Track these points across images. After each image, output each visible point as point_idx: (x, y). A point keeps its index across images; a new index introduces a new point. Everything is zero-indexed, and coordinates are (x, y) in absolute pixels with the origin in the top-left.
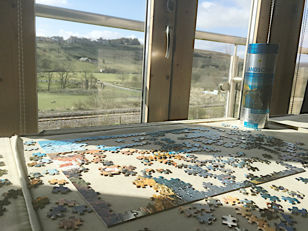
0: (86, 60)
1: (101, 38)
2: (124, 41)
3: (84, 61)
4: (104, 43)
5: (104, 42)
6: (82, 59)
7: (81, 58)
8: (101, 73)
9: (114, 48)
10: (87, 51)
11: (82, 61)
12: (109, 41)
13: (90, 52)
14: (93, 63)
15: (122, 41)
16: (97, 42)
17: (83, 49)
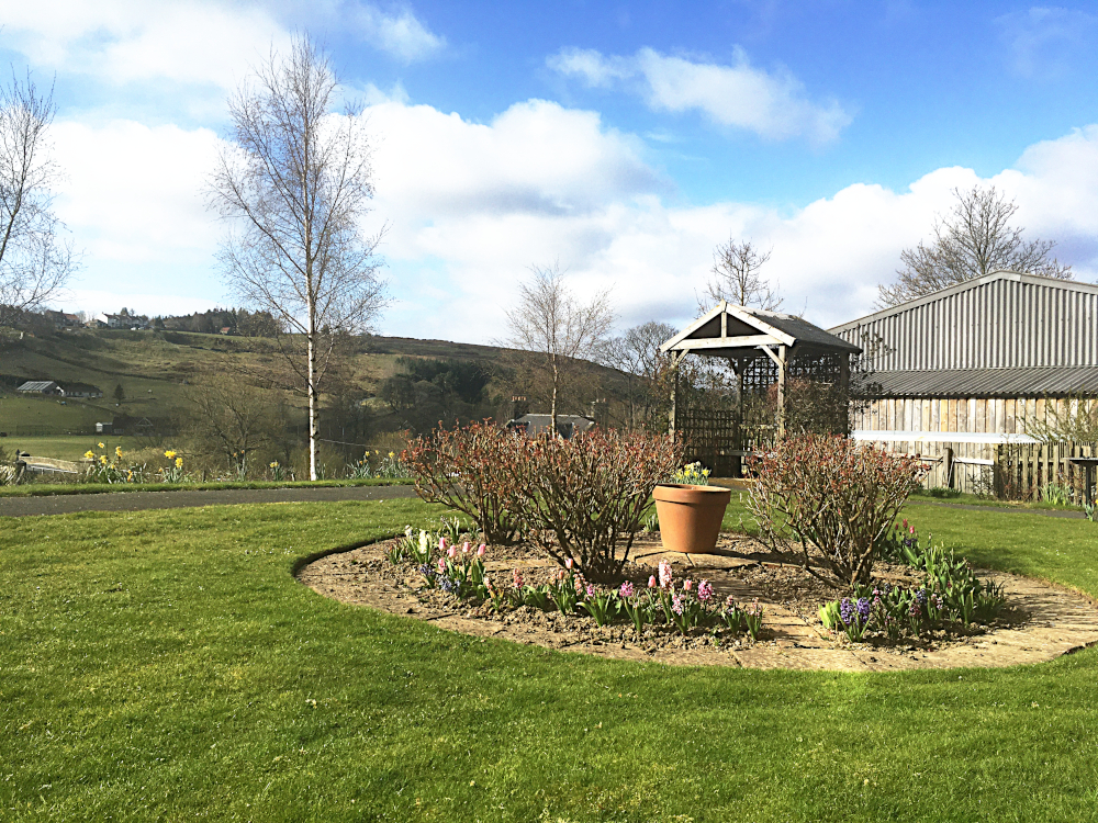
0: (46, 391)
1: (125, 311)
2: (217, 322)
3: (35, 395)
4: (134, 329)
5: (138, 326)
6: (28, 386)
7: (23, 381)
8: (99, 434)
9: (177, 346)
10: (59, 359)
11: (27, 395)
12: (158, 321)
13: (68, 362)
14: (72, 401)
15: (210, 323)
16: (107, 326)
17: (40, 353)
